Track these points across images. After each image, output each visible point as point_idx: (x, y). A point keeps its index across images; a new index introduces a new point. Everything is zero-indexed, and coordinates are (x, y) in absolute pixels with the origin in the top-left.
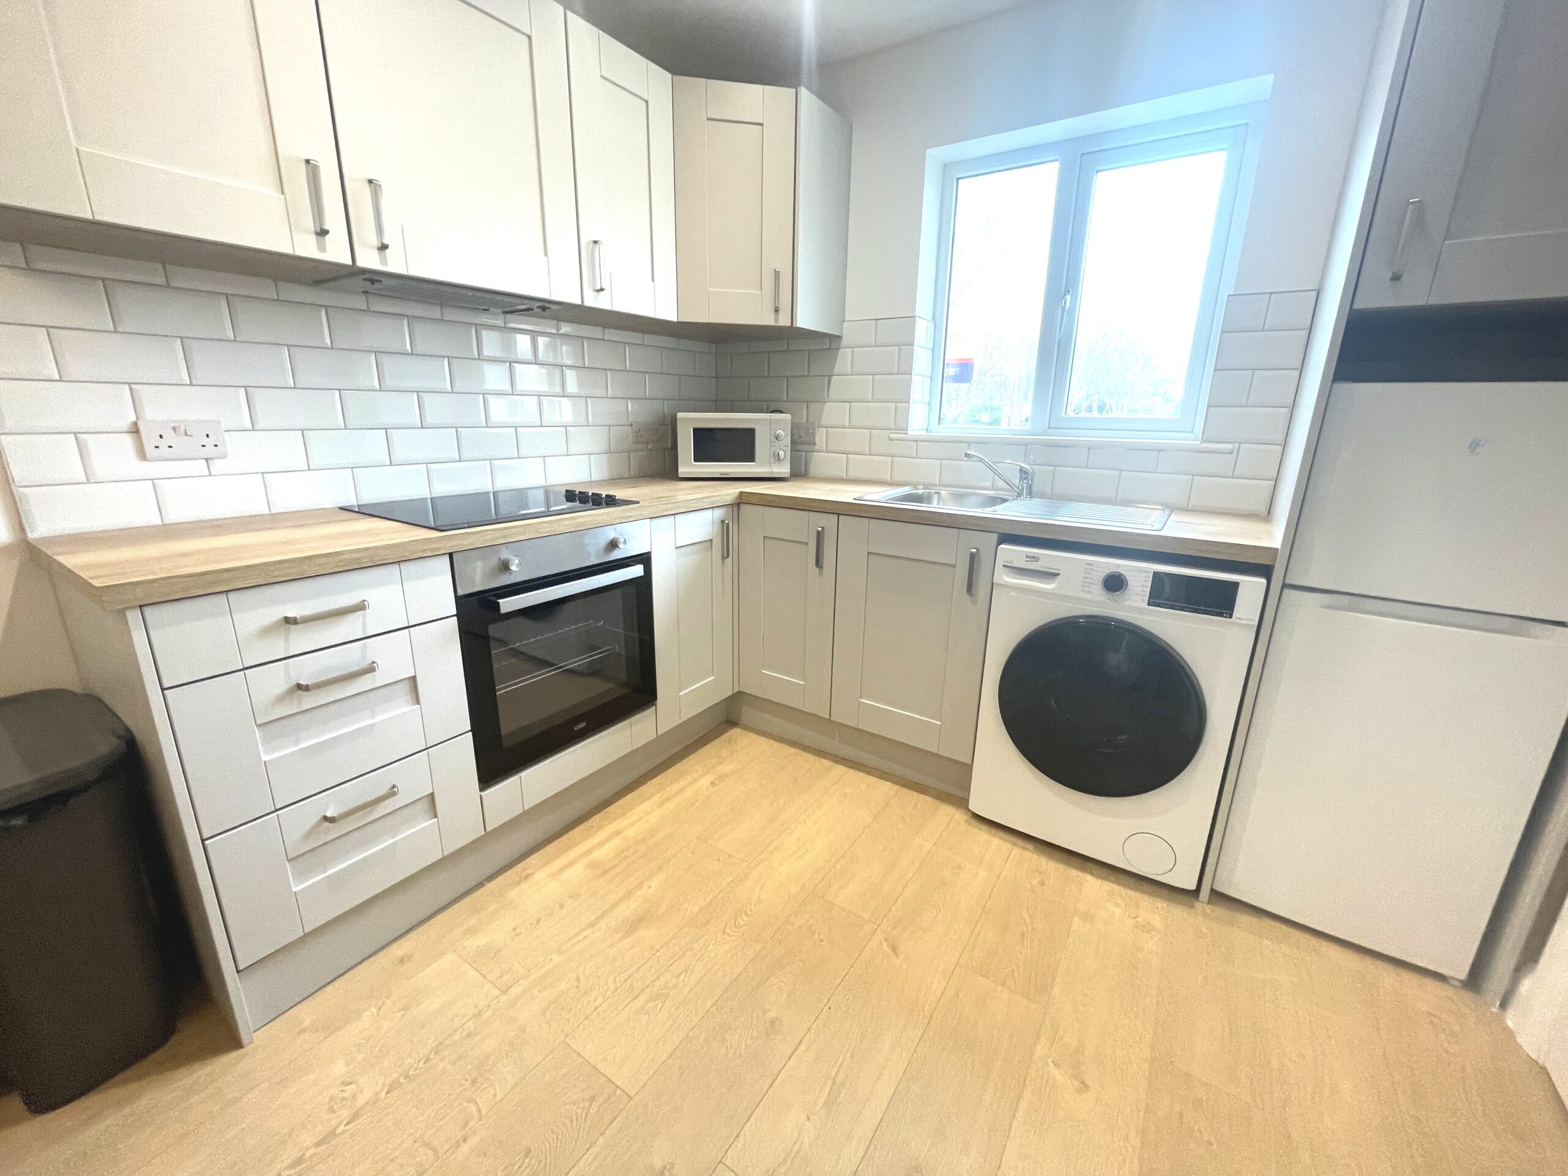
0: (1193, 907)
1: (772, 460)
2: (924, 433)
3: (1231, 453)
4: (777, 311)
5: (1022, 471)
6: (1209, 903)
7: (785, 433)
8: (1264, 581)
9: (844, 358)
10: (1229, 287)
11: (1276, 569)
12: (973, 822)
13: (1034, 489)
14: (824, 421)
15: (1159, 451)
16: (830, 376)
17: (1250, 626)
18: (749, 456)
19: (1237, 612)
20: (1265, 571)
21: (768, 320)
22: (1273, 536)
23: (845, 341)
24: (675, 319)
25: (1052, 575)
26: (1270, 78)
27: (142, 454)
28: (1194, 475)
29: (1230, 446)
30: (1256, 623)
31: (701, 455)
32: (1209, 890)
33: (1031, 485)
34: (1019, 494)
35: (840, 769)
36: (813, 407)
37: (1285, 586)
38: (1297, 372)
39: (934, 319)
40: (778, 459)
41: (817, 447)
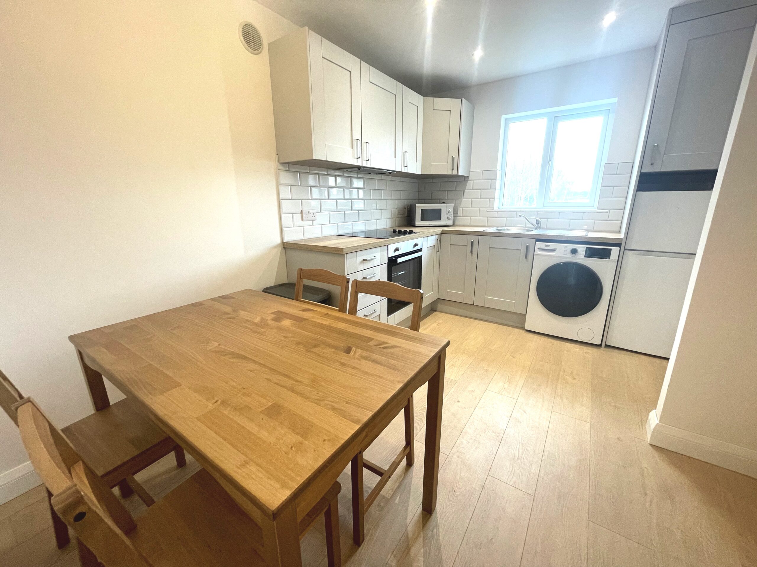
0: (600, 349)
1: (447, 220)
2: (498, 209)
3: (607, 213)
4: (453, 170)
5: (537, 221)
6: (605, 348)
7: (451, 210)
8: (619, 248)
9: (470, 184)
10: (605, 161)
11: (622, 244)
12: (526, 332)
13: (541, 227)
14: (462, 206)
15: (584, 213)
16: (464, 190)
17: (614, 261)
18: (439, 219)
19: (611, 257)
20: (619, 245)
21: (450, 173)
22: (622, 236)
23: (470, 178)
24: (420, 173)
25: (554, 250)
26: (617, 99)
27: (302, 220)
28: (595, 220)
29: (607, 210)
30: (617, 260)
31: (422, 219)
32: (604, 345)
33: (540, 227)
34: (536, 228)
35: (477, 321)
36: (457, 201)
37: (625, 250)
38: (627, 187)
39: (501, 170)
40: (449, 219)
41: (458, 215)
